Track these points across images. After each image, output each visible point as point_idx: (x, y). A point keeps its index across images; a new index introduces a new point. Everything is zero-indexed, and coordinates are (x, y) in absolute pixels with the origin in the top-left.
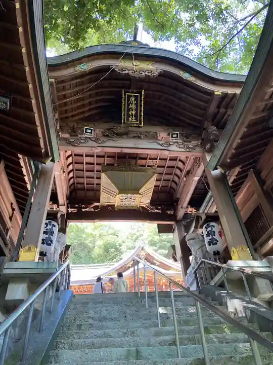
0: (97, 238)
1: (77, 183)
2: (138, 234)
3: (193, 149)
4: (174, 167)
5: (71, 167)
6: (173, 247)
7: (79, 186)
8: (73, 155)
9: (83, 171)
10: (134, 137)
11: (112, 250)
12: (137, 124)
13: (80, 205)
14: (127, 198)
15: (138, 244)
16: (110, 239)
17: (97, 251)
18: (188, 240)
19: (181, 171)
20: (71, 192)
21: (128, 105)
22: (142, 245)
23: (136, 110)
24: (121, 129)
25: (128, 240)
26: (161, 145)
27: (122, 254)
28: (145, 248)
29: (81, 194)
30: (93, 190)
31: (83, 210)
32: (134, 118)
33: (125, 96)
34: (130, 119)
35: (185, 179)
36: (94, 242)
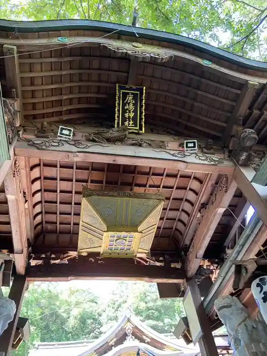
0: (73, 306)
1: (46, 222)
2: (121, 300)
3: (220, 162)
4: (182, 199)
5: (38, 197)
6: (185, 320)
7: (49, 227)
8: (42, 178)
9: (56, 203)
10: (133, 145)
11: (89, 321)
12: (136, 130)
13: (49, 254)
14: (119, 238)
15: (122, 314)
16: (88, 307)
17: (72, 323)
18: (219, 310)
19: (192, 204)
20: (37, 236)
21: (124, 105)
22: (128, 316)
23: (135, 111)
24: (113, 133)
25: (109, 308)
26: (173, 155)
27: (102, 326)
28: (131, 319)
29: (51, 238)
30: (69, 233)
31: (52, 262)
32: (131, 122)
33: (119, 92)
34: (126, 123)
35: (199, 215)
36: (68, 312)
